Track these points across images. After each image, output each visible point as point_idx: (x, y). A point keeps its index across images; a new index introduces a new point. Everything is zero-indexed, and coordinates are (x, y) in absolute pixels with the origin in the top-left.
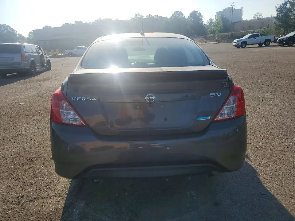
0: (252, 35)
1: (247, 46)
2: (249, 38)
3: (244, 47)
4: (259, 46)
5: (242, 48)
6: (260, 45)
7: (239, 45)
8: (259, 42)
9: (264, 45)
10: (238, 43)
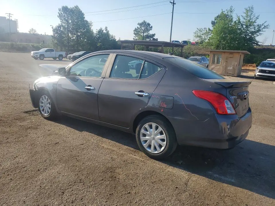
0: (48, 49)
1: (45, 59)
2: (46, 51)
3: (43, 60)
4: (53, 59)
5: (41, 59)
6: (55, 58)
7: (37, 57)
8: (54, 56)
9: (58, 59)
10: (37, 55)
